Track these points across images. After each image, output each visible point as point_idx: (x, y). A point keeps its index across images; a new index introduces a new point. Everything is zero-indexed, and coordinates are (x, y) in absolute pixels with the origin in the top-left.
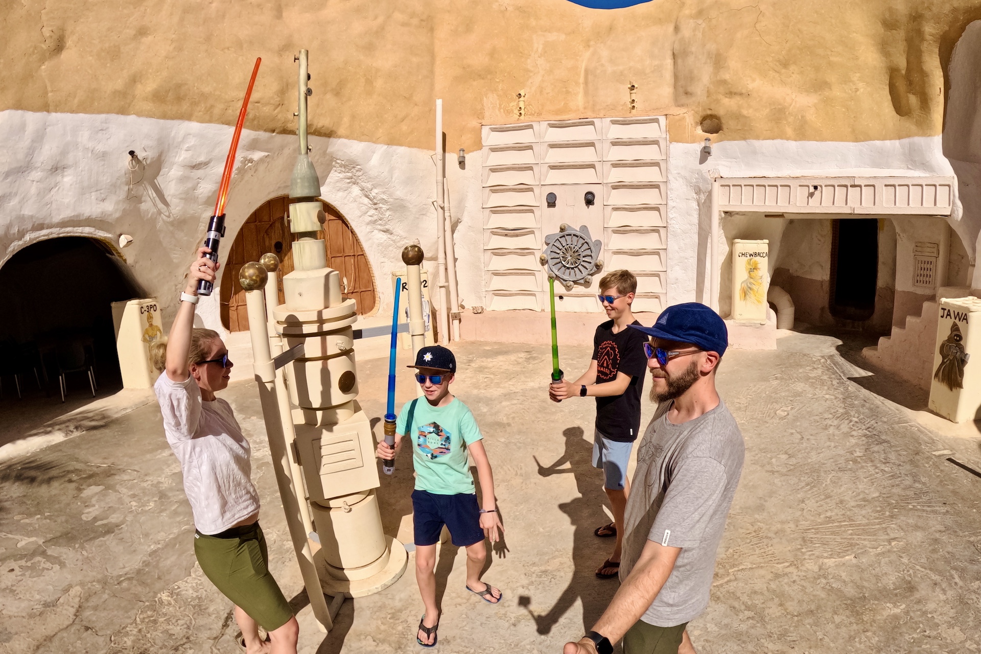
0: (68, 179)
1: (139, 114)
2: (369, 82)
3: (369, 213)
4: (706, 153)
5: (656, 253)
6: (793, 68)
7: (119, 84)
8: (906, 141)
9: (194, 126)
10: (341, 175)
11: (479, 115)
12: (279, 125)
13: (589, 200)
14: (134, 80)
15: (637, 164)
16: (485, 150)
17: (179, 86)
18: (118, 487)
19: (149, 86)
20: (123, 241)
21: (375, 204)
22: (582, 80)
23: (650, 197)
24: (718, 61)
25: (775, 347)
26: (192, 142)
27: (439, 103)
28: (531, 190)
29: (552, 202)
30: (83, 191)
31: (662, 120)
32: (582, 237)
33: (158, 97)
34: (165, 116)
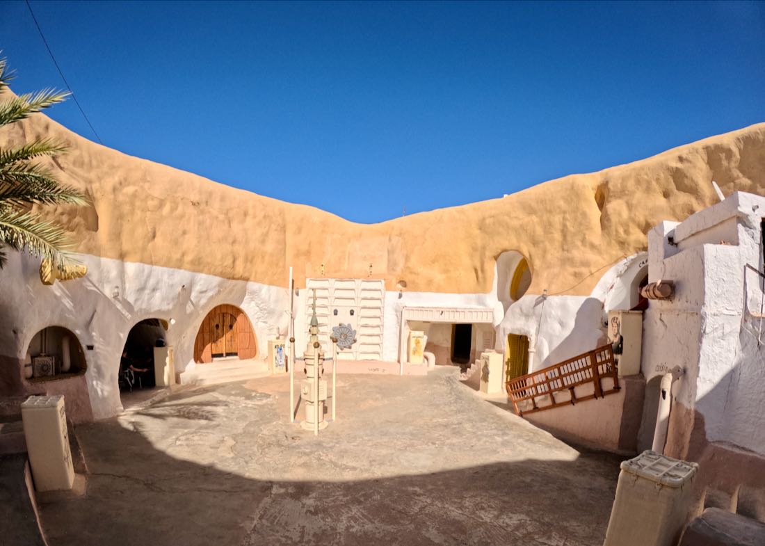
0: (158, 294)
1: (185, 269)
3: (258, 314)
4: (400, 296)
5: (378, 335)
6: (436, 264)
7: (178, 256)
8: (477, 295)
9: (203, 276)
10: (249, 298)
12: (231, 276)
13: (352, 313)
14: (183, 255)
15: (372, 299)
16: (307, 289)
17: (200, 259)
19: (188, 258)
20: (173, 322)
21: (261, 310)
23: (377, 313)
24: (407, 258)
25: (426, 374)
26: (202, 282)
27: (291, 269)
28: (327, 307)
29: (336, 313)
30: (163, 300)
31: (383, 281)
32: (349, 328)
33: (192, 262)
34: (194, 271)
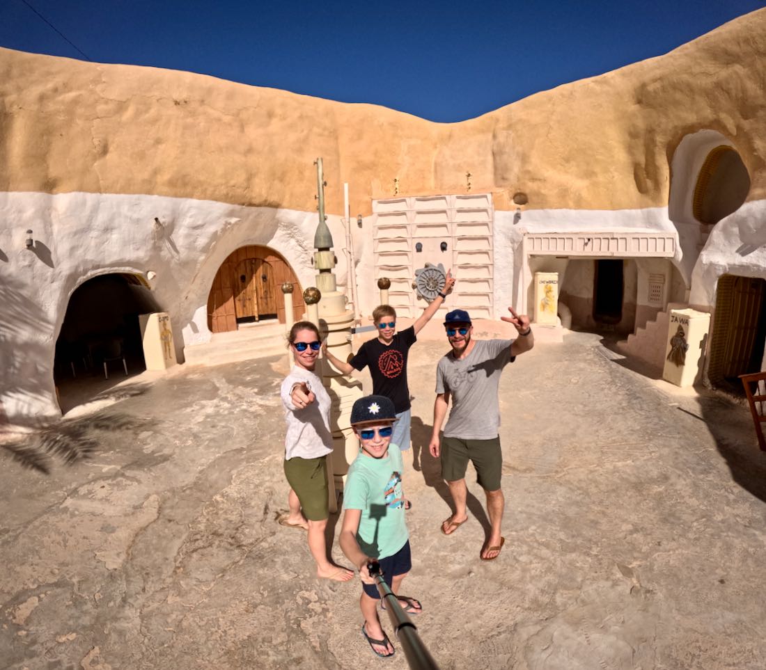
0: (115, 236)
1: (160, 194)
2: (301, 173)
3: (302, 257)
4: (517, 217)
5: (486, 281)
6: (573, 163)
7: (146, 175)
8: (645, 210)
9: (194, 202)
10: (284, 232)
11: (369, 193)
12: (247, 200)
13: (444, 247)
14: (156, 172)
15: (474, 224)
16: (375, 216)
17: (184, 176)
18: (162, 432)
19: (165, 177)
20: (150, 275)
21: (306, 250)
22: (433, 169)
23: (483, 245)
24: (524, 158)
25: (561, 341)
26: (193, 212)
27: (346, 186)
28: (405, 241)
29: (419, 248)
30: (125, 243)
31: (489, 196)
32: (439, 270)
33: (171, 183)
34: (176, 196)
